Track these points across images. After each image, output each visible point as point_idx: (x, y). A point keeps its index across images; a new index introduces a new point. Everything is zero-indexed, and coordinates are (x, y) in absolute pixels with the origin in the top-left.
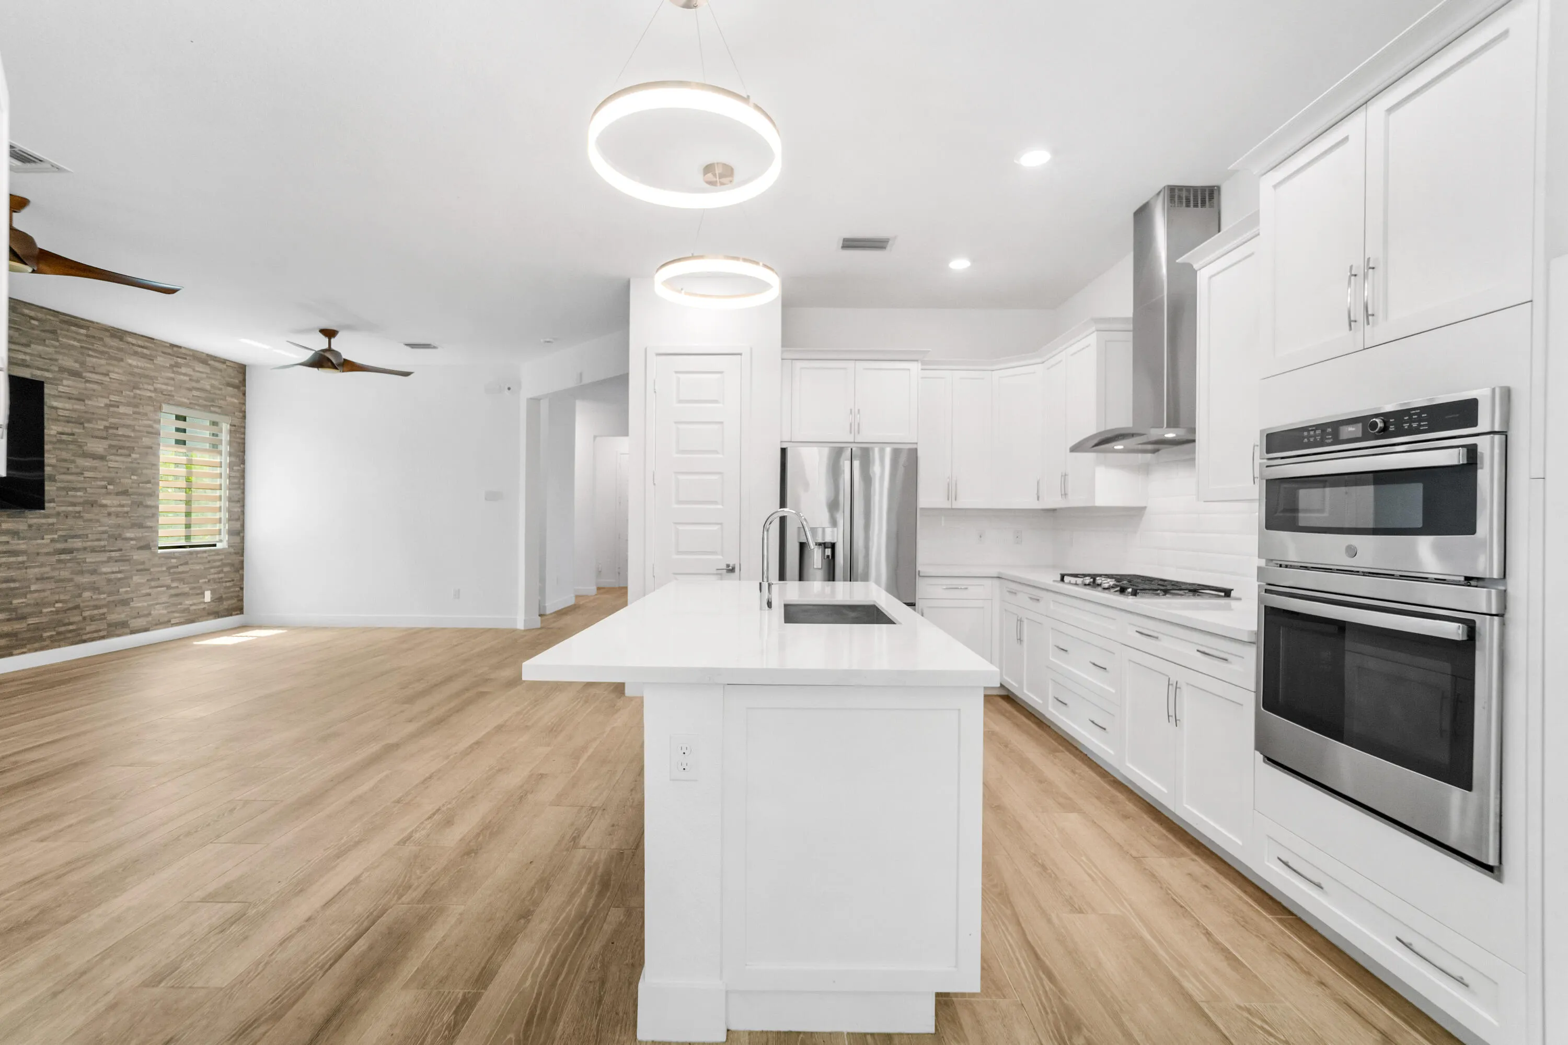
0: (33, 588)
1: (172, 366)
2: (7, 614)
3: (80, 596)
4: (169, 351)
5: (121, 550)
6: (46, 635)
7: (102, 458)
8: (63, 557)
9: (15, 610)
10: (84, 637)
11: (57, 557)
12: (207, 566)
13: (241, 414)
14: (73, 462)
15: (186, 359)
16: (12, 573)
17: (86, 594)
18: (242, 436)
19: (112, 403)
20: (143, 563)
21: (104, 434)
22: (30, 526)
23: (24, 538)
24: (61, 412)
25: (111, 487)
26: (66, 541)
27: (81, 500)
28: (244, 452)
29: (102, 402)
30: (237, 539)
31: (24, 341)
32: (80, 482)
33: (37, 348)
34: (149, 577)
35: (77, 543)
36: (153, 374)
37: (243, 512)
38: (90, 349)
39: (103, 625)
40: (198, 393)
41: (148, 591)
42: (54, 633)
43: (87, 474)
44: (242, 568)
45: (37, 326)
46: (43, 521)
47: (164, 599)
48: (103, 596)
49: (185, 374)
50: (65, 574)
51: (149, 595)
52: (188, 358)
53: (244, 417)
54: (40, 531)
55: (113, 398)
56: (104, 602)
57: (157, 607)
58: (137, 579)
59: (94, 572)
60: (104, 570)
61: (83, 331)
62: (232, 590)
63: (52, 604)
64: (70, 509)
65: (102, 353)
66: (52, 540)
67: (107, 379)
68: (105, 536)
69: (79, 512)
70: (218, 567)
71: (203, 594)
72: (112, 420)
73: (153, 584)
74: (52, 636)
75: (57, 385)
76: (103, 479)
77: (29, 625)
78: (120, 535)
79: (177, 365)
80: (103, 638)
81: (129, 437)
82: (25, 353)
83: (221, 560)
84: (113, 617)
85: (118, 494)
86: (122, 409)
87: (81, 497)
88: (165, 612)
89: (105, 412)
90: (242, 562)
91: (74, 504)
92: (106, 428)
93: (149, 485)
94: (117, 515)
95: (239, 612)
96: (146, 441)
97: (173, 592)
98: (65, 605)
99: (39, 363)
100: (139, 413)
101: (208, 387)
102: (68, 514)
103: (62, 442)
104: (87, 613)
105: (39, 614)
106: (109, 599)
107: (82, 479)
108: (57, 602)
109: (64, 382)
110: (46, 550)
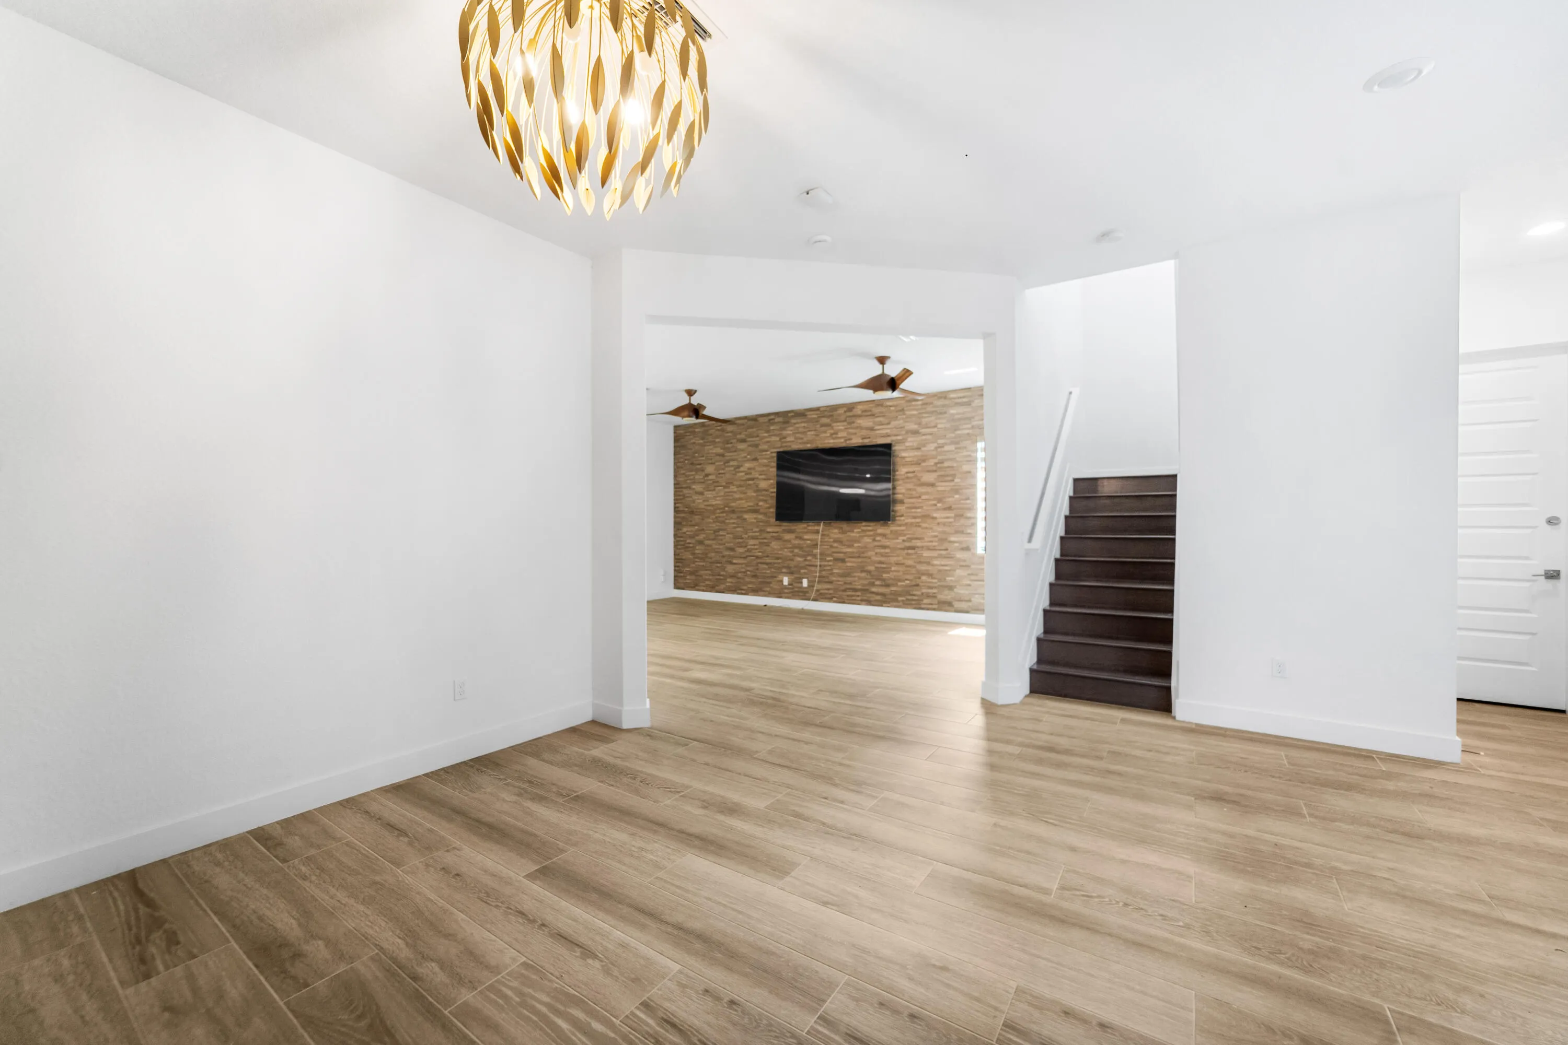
0: (893, 569)
2: (881, 582)
3: (920, 578)
5: (947, 550)
6: (900, 599)
7: (933, 485)
8: (910, 551)
9: (884, 580)
10: (923, 606)
11: (906, 551)
14: (915, 490)
16: (883, 559)
17: (924, 578)
19: (940, 445)
20: (965, 561)
21: (934, 468)
22: (891, 531)
23: (888, 539)
24: (908, 459)
25: (939, 505)
26: (911, 541)
27: (920, 515)
29: (932, 446)
31: (887, 421)
32: (919, 503)
33: (894, 423)
34: (970, 572)
35: (918, 543)
36: (970, 415)
39: (935, 601)
41: (969, 582)
42: (905, 599)
43: (924, 497)
46: (897, 528)
48: (934, 581)
50: (910, 562)
51: (969, 585)
54: (897, 534)
55: (940, 442)
56: (936, 585)
57: (977, 596)
58: (959, 572)
59: (928, 563)
60: (935, 562)
63: (903, 581)
64: (913, 520)
65: (932, 412)
66: (904, 541)
67: (935, 430)
68: (936, 539)
69: (918, 523)
72: (940, 458)
73: (973, 578)
74: (903, 601)
75: (904, 442)
76: (934, 499)
77: (891, 591)
78: (946, 539)
80: (934, 609)
81: (953, 467)
82: (886, 429)
84: (941, 597)
85: (945, 509)
86: (946, 448)
87: (920, 512)
89: (934, 453)
91: (915, 518)
92: (936, 464)
93: (968, 502)
94: (944, 524)
96: (966, 468)
98: (911, 583)
99: (895, 432)
100: (959, 448)
102: (912, 524)
103: (908, 478)
104: (924, 591)
105: (896, 585)
106: (939, 583)
107: (920, 500)
108: (907, 580)
109: (909, 439)
110: (899, 546)
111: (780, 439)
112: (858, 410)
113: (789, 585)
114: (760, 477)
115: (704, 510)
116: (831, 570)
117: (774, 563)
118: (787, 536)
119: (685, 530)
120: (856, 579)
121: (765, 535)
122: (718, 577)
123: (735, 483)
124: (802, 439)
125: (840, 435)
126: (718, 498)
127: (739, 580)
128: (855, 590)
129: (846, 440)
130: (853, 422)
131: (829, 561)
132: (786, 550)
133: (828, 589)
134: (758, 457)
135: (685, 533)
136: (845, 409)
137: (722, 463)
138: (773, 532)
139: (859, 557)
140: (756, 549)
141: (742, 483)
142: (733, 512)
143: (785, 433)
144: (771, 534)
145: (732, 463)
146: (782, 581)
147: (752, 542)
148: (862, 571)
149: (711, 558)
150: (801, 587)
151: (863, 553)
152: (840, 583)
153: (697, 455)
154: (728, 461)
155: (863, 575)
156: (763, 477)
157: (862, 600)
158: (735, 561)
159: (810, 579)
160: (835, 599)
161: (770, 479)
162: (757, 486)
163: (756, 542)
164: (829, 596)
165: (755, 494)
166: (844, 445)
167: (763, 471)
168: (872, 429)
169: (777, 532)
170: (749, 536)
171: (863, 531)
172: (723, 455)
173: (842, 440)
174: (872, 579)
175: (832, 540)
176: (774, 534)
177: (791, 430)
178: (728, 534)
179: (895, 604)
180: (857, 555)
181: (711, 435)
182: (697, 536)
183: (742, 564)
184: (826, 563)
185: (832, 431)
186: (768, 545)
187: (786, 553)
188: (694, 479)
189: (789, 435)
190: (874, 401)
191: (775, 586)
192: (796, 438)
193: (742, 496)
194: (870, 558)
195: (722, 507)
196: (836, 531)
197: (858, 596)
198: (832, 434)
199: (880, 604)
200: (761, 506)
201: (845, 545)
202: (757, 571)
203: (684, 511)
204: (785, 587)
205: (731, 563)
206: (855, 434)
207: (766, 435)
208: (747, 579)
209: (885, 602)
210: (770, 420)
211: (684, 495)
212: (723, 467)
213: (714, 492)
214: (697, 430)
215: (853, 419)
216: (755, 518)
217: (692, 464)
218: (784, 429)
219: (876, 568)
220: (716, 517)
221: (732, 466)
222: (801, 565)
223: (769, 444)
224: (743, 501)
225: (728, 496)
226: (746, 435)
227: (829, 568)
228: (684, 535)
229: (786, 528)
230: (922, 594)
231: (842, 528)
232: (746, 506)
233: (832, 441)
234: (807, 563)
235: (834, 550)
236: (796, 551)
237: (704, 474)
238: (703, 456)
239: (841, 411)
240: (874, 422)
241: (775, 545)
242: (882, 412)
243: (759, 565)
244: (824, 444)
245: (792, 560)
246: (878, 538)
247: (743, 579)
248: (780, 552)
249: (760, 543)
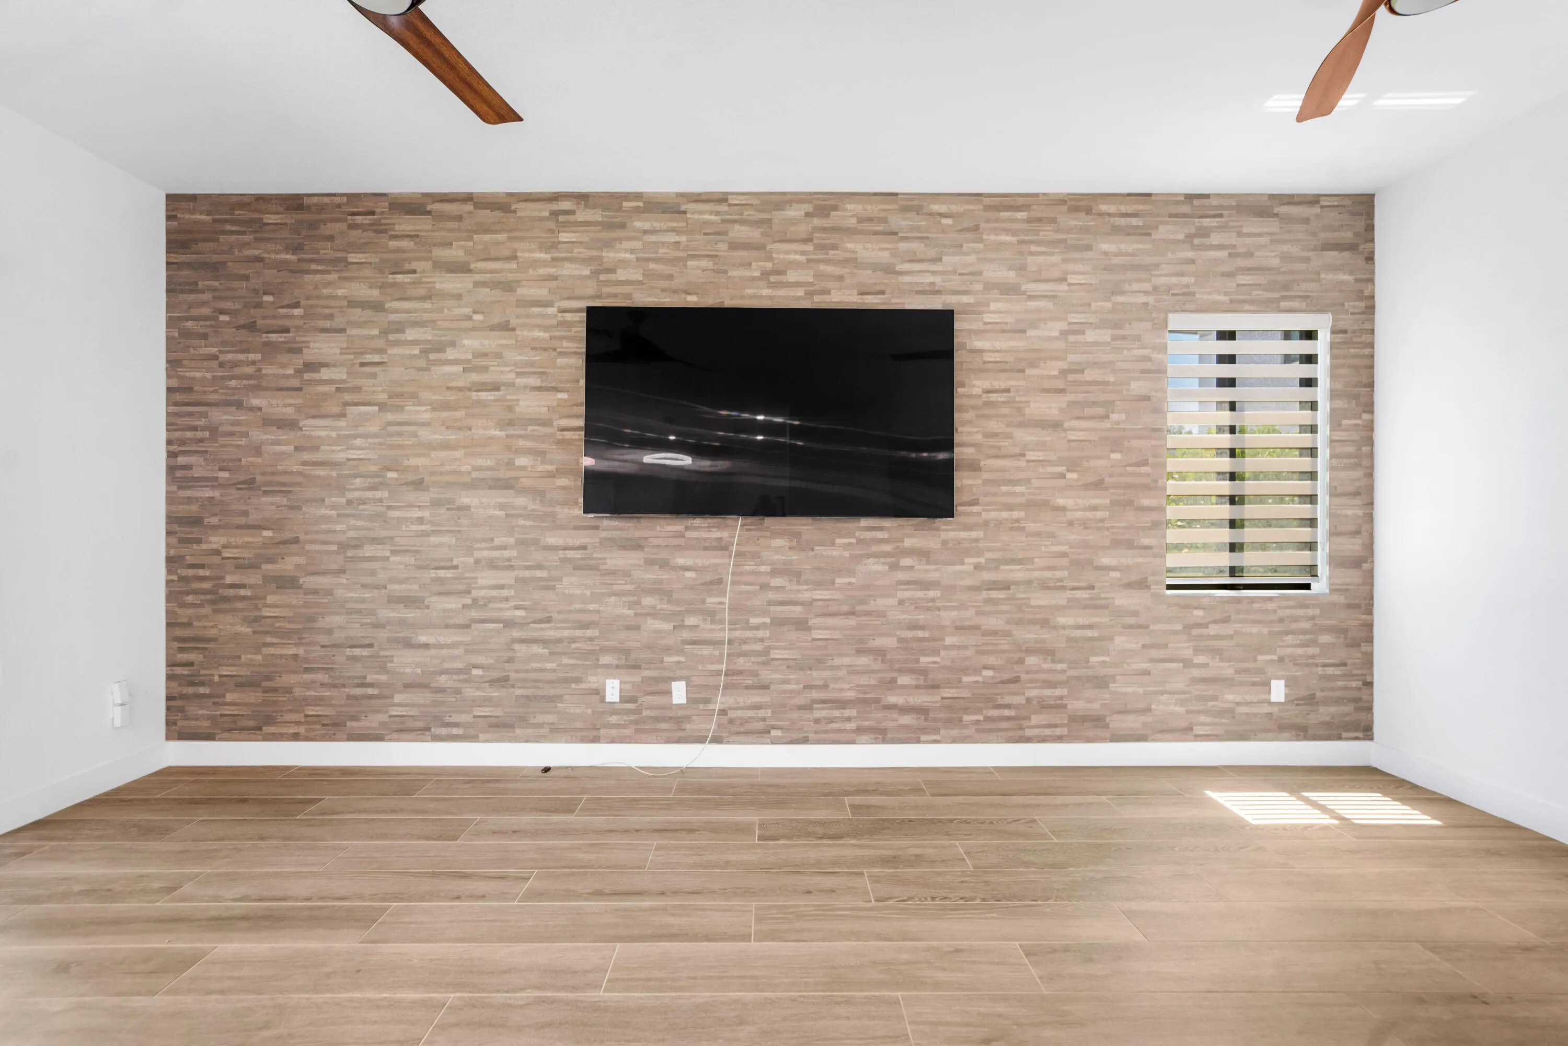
0: (949, 641)
1: (1189, 237)
2: (913, 676)
3: (1021, 661)
4: (1186, 209)
5: (1092, 587)
6: (967, 718)
7: (1056, 426)
8: (994, 594)
9: (924, 672)
10: (1028, 733)
11: (985, 594)
12: (1278, 628)
13: (1362, 304)
14: (1010, 436)
15: (1221, 216)
16: (921, 617)
17: (1032, 660)
18: (1367, 351)
19: (1075, 327)
20: (1135, 613)
21: (1060, 384)
22: (944, 543)
23: (937, 561)
24: (988, 357)
25: (1072, 476)
26: (997, 568)
27: (1022, 500)
28: (1371, 385)
29: (1054, 329)
30: (1353, 577)
31: (932, 253)
32: (1019, 469)
33: (952, 261)
34: (1148, 640)
35: (1017, 573)
36: (1148, 260)
37: (1370, 518)
38: (1031, 242)
39: (1061, 718)
40: (1250, 277)
41: (1145, 666)
42: (981, 718)
43: (1032, 455)
44: (1370, 640)
45: (951, 226)
46: (963, 534)
47: (1178, 683)
48: (1059, 667)
49: (1221, 247)
50: (994, 622)
51: (1147, 673)
52: (1225, 213)
53: (1370, 309)
54: (959, 552)
55: (1074, 318)
56: (1063, 677)
57: (1164, 698)
58: (1121, 642)
59: (1044, 623)
60: (1062, 620)
61: (1021, 215)
62: (1340, 684)
63: (977, 671)
64: (1005, 515)
65: (1055, 243)
66: (977, 567)
67: (1064, 287)
68: (1065, 562)
69: (1019, 521)
70: (1304, 632)
71: (1268, 684)
72: (1071, 358)
73: (1155, 653)
74: (977, 722)
75: (980, 313)
76: (1059, 462)
77: (943, 698)
78: (1090, 562)
79: (1204, 233)
80: (1059, 739)
81: (1107, 383)
82: (933, 273)
83: (1313, 618)
84: (1078, 705)
85: (1087, 487)
86: (1091, 336)
87: (1023, 494)
88: (1180, 710)
89: (1061, 345)
90: (1370, 626)
91: (1010, 508)
92: (1064, 373)
93: (1146, 469)
94: (1085, 524)
95: (1360, 735)
96: (1138, 387)
97: (1196, 673)
98: (998, 675)
99: (955, 282)
100: (1123, 338)
101: (1276, 262)
102: (999, 523)
103: (988, 404)
104: (1033, 693)
105: (958, 684)
106: (1071, 673)
107: (1022, 463)
108: (985, 667)
109: (993, 306)
110: (968, 582)
111: (596, 273)
112: (848, 215)
113: (623, 699)
114: (520, 381)
115: (300, 479)
116: (766, 652)
117: (573, 640)
118: (618, 559)
119: (216, 541)
120: (842, 673)
121: (538, 556)
122: (358, 691)
123: (424, 395)
124: (670, 277)
125: (792, 276)
126: (358, 442)
127: (439, 697)
128: (843, 704)
129: (810, 294)
130: (834, 247)
131: (757, 628)
132: (613, 599)
133: (758, 707)
134: (514, 322)
135: (217, 552)
136: (809, 208)
137: (375, 332)
138: (565, 549)
139: (852, 613)
140: (507, 599)
141: (452, 397)
142: (418, 484)
143: (609, 256)
144: (561, 554)
145: (411, 334)
146: (599, 693)
147: (486, 578)
148: (860, 652)
149: (329, 631)
150: (671, 707)
151: (862, 602)
152: (792, 687)
153: (268, 298)
154: (399, 328)
155: (864, 661)
156: (534, 381)
157: (859, 730)
158: (423, 639)
159: (696, 680)
160: (774, 733)
161: (556, 390)
162: (510, 409)
163: (507, 577)
164: (760, 726)
165: (502, 434)
166: (806, 304)
167: (532, 364)
168: (889, 270)
169: (584, 548)
170: (477, 562)
171: (860, 541)
172: (378, 307)
173: (800, 292)
174: (892, 670)
175: (767, 568)
176: (570, 554)
177: (632, 251)
178: (394, 552)
179: (955, 732)
180: (845, 608)
181: (331, 238)
182: (271, 560)
183: (454, 645)
184: (749, 634)
185: (769, 265)
186: (548, 586)
187: (615, 608)
188: (258, 375)
189: (624, 263)
190: (896, 194)
191: (573, 707)
192: (648, 275)
193: (451, 437)
194: (882, 614)
195: (375, 468)
196: (779, 542)
197: (849, 719)
198: (766, 274)
199: (912, 736)
200: (523, 468)
201: (807, 583)
202: (507, 666)
203: (216, 479)
204: (613, 710)
205: (408, 644)
206: (841, 278)
207: (543, 256)
208: (470, 692)
209: (924, 730)
210: (555, 214)
211: (214, 430)
212: (380, 343)
213: (342, 423)
214: (270, 219)
215: (833, 239)
216: (501, 507)
217: (251, 327)
218: (608, 244)
219: (901, 640)
220: (349, 502)
221: (415, 343)
222: (663, 642)
223: (554, 284)
224: (459, 454)
225: (390, 435)
226: (468, 252)
227: (758, 647)
228: (216, 559)
229: (615, 534)
230: (1029, 700)
231: (798, 535)
232: (465, 468)
233: (766, 292)
234: (686, 635)
235: (771, 596)
236: (648, 601)
237: (299, 361)
238: (297, 305)
239: (795, 212)
240: (895, 253)
241: (572, 584)
242: (917, 229)
243: (517, 647)
244: (742, 297)
245: (637, 628)
246: (906, 562)
247: (458, 691)
248: (591, 607)
249: (518, 580)
